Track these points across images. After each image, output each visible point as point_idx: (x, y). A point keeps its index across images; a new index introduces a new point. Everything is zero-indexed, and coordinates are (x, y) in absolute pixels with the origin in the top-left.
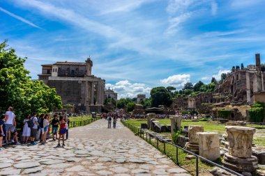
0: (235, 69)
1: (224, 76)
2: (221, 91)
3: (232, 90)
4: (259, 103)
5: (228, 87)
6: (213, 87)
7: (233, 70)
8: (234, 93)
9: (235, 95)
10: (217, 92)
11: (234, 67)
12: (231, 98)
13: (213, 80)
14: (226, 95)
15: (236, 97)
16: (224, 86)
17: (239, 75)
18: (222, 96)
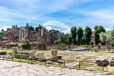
0: (14, 27)
1: (8, 29)
2: (6, 35)
3: (12, 36)
4: (26, 42)
5: (10, 34)
6: (3, 34)
7: (13, 27)
8: (13, 37)
9: (13, 38)
10: (4, 36)
11: (13, 26)
12: (11, 39)
13: (3, 30)
14: (9, 37)
15: (13, 39)
16: (8, 33)
17: (16, 30)
18: (7, 38)
